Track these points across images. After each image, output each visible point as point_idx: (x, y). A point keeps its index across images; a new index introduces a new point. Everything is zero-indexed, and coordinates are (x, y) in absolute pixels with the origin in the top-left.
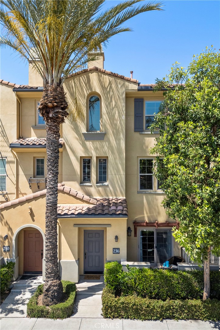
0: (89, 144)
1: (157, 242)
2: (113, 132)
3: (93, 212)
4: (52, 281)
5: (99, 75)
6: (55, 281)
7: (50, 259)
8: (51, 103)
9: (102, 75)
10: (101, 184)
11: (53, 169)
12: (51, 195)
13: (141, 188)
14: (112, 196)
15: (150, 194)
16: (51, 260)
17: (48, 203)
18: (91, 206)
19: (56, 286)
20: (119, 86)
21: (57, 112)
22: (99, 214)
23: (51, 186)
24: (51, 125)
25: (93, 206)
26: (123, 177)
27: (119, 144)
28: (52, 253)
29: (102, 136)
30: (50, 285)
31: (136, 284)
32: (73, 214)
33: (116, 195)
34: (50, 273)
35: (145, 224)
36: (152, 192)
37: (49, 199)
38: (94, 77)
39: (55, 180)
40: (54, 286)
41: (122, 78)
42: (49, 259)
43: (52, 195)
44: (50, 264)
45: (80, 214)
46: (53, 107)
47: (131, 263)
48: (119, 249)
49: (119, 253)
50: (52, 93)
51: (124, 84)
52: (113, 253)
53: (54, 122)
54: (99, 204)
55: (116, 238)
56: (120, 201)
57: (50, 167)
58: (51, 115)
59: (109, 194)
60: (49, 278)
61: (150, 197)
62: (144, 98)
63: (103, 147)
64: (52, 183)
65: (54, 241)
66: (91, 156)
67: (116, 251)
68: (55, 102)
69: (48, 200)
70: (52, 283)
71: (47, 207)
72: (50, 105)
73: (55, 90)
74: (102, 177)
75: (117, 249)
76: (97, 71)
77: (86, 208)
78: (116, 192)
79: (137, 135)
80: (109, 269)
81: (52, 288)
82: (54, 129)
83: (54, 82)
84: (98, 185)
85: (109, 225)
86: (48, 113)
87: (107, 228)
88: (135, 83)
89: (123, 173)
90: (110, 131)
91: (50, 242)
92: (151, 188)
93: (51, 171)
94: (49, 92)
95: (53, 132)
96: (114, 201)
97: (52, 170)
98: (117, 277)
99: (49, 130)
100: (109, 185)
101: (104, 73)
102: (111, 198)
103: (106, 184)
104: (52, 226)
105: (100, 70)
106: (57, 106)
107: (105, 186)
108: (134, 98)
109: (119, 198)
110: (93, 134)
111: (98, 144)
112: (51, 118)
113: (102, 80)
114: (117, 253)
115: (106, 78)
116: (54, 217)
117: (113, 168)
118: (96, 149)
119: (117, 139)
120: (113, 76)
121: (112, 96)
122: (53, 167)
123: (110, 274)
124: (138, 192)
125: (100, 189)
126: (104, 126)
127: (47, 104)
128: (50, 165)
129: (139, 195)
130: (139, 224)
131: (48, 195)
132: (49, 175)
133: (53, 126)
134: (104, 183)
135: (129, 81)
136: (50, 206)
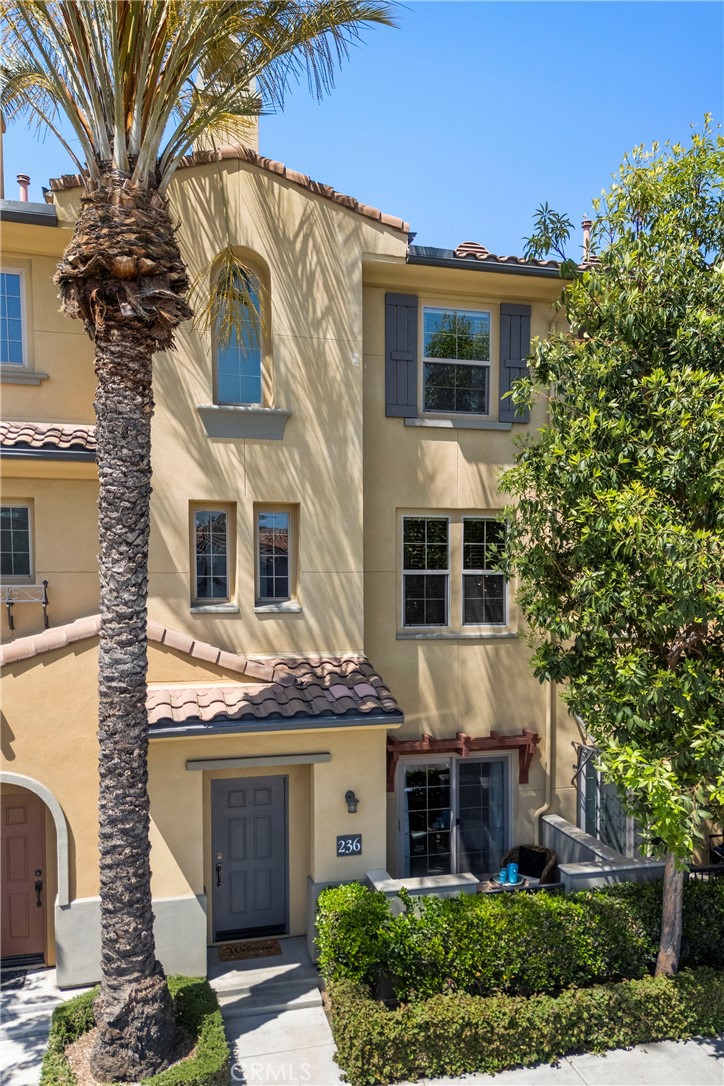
0: (224, 453)
1: (462, 802)
2: (318, 411)
3: (272, 707)
4: (134, 986)
5: (259, 184)
6: (148, 982)
7: (126, 898)
8: (130, 254)
9: (276, 185)
10: (273, 608)
11: (131, 537)
12: (122, 644)
13: (409, 621)
14: (317, 650)
15: (441, 639)
16: (130, 904)
17: (112, 679)
18: (255, 689)
19: (154, 999)
20: (340, 238)
21: (154, 299)
22: (298, 715)
23: (123, 609)
24: (121, 355)
25: (260, 687)
26: (358, 580)
27: (340, 462)
28: (135, 875)
29: (275, 426)
30: (131, 1001)
31: (447, 953)
32: (194, 719)
33: (331, 649)
34: (125, 955)
35: (426, 745)
36: (445, 634)
37: (117, 662)
38: (239, 185)
39: (139, 585)
40: (145, 1001)
41: (350, 206)
42: (120, 900)
43: (130, 643)
44: (127, 919)
45: (221, 720)
46: (138, 278)
47: (411, 884)
48: (358, 838)
49: (359, 853)
50: (128, 215)
51: (356, 231)
52: (339, 855)
53: (137, 341)
54: (283, 680)
55: (351, 798)
56: (351, 667)
57: (119, 529)
58: (126, 311)
59: (305, 644)
60: (120, 972)
61: (439, 650)
62: (420, 294)
63: (281, 468)
64: (126, 596)
65: (140, 826)
66: (234, 500)
67: (348, 845)
68: (148, 256)
69: (110, 666)
70: (137, 991)
71: (103, 694)
72: (124, 263)
73: (142, 202)
74: (274, 583)
75: (353, 837)
76: (252, 167)
77: (240, 696)
78: (332, 635)
79: (395, 427)
80: (344, 913)
81: (138, 1009)
82: (136, 372)
83: (140, 164)
84: (261, 609)
85: (324, 755)
86: (111, 300)
87: (316, 766)
88: (397, 230)
89: (354, 565)
90: (307, 406)
91: (124, 832)
92: (440, 618)
93: (123, 548)
94: (116, 207)
95: (129, 384)
96: (329, 667)
97: (129, 544)
98: (375, 936)
99: (112, 374)
100: (306, 611)
101: (280, 176)
102: (313, 656)
103: (292, 604)
104: (132, 769)
105: (266, 163)
106: (151, 274)
107: (289, 612)
108: (383, 291)
109: (346, 657)
110: (241, 412)
111: (257, 450)
112: (123, 324)
113: (275, 210)
114: (354, 853)
115: (289, 200)
116: (136, 731)
117: (320, 546)
118: (252, 471)
119: (336, 442)
120: (316, 192)
121: (313, 274)
122: (132, 530)
123: (348, 931)
124: (400, 637)
125: (270, 625)
126: (285, 387)
127: (109, 258)
128: (119, 521)
129: (403, 644)
130: (407, 747)
131: (111, 644)
132: (115, 562)
133: (133, 359)
134: (285, 605)
135: (374, 220)
136: (123, 691)
